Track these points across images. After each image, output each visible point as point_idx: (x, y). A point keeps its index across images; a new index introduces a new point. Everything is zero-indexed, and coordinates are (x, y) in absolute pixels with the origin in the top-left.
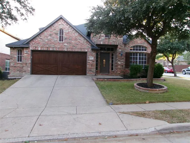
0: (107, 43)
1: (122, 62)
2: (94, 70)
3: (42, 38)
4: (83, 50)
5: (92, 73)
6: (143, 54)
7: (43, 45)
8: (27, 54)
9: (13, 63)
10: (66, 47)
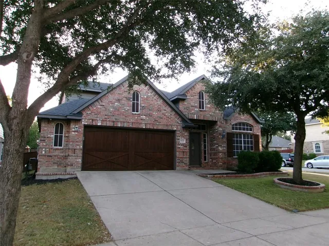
0: (202, 118)
1: (224, 147)
2: (187, 161)
3: (104, 104)
4: (170, 128)
5: (184, 165)
6: (248, 134)
7: (106, 117)
8: (75, 133)
9: (46, 148)
10: (144, 121)
